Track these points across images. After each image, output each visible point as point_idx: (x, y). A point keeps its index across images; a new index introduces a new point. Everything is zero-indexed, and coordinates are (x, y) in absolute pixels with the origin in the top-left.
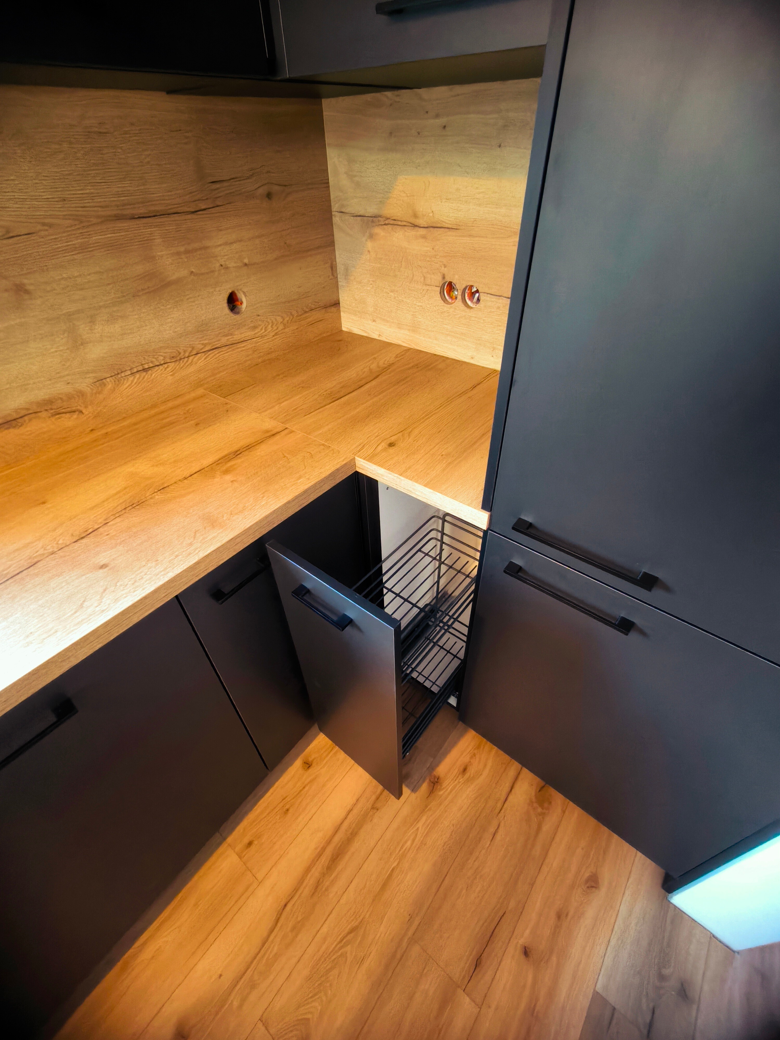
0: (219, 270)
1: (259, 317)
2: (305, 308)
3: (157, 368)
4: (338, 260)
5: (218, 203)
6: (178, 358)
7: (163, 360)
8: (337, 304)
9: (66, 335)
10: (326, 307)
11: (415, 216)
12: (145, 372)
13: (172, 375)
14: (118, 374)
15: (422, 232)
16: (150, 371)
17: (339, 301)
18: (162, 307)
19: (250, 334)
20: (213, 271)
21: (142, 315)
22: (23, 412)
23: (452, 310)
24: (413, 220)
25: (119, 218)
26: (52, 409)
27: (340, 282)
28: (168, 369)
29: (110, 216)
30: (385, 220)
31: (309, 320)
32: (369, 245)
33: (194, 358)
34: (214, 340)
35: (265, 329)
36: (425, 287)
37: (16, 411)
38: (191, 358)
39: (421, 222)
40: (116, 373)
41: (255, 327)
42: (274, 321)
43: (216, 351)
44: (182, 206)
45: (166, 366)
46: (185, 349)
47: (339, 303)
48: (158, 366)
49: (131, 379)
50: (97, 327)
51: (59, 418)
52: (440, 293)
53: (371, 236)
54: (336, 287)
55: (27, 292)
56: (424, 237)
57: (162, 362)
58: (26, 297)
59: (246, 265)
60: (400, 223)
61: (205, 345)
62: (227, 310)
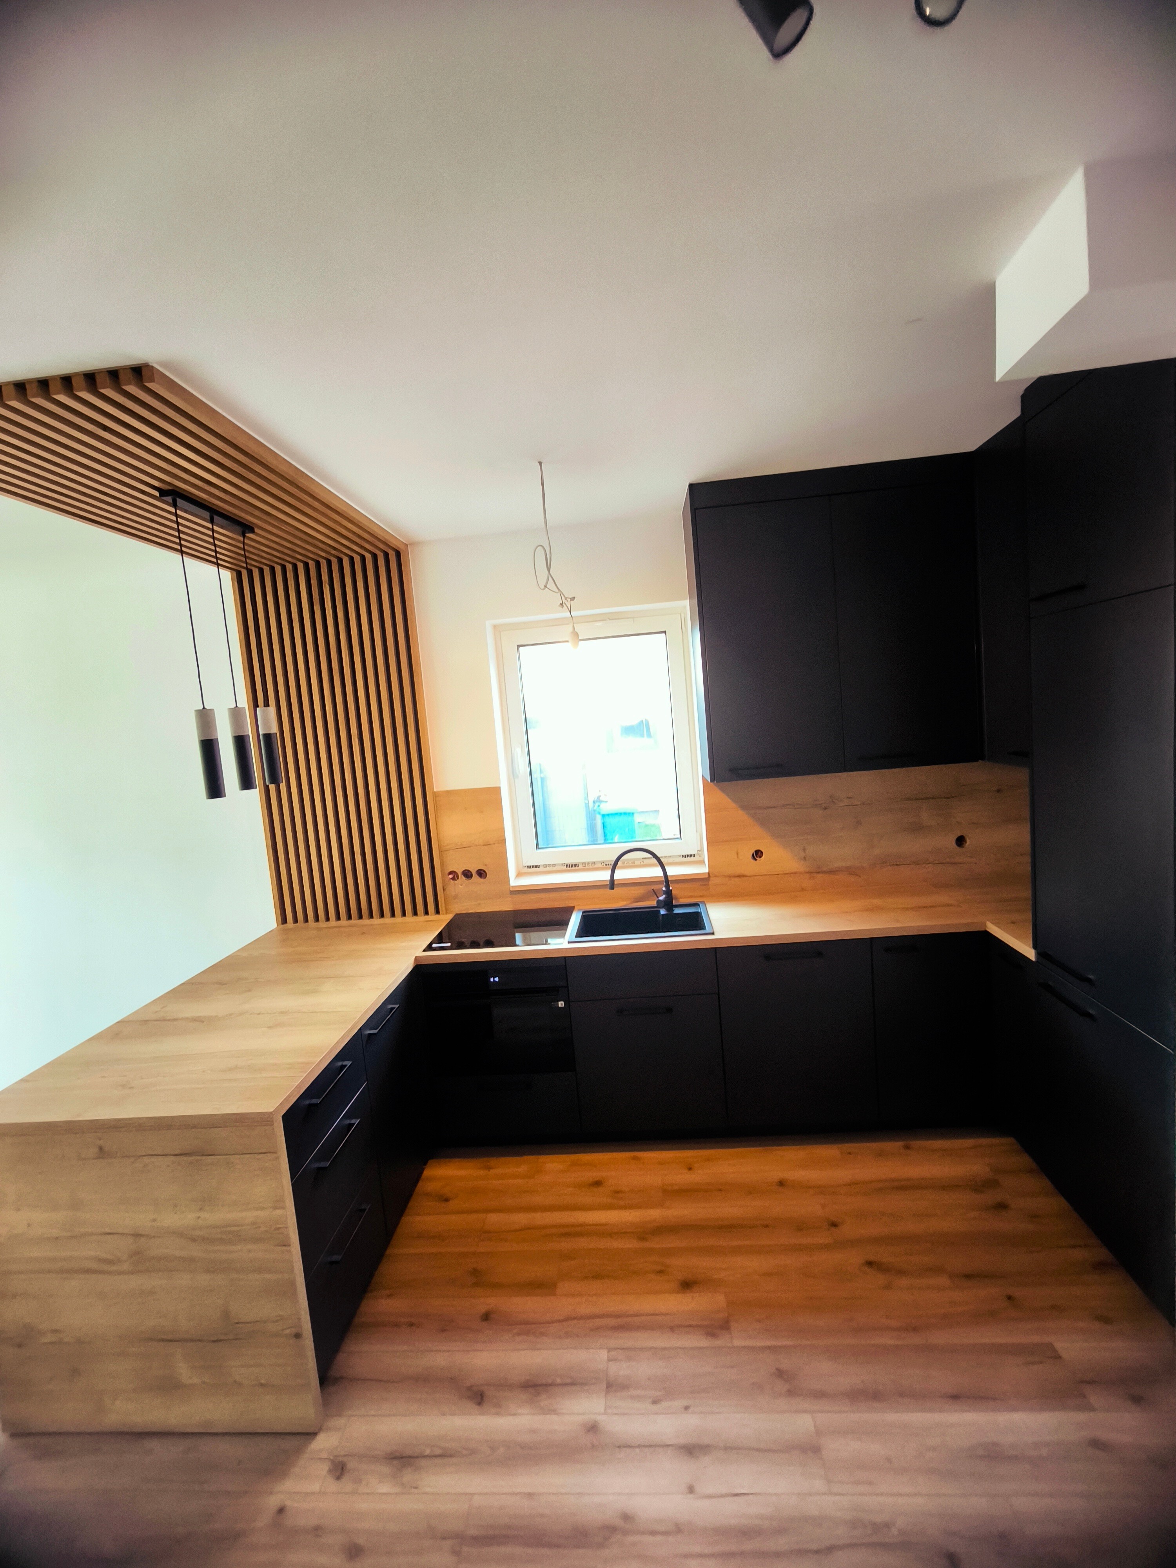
0: (957, 824)
1: (977, 852)
6: (917, 863)
9: (869, 842)
13: (911, 871)
14: (883, 864)
20: (951, 824)
25: (909, 799)
26: (849, 871)
41: (967, 856)
44: (941, 795)
46: (923, 859)
48: (904, 864)
50: (882, 841)
58: (860, 825)
59: (978, 823)
61: (935, 860)
62: (954, 845)
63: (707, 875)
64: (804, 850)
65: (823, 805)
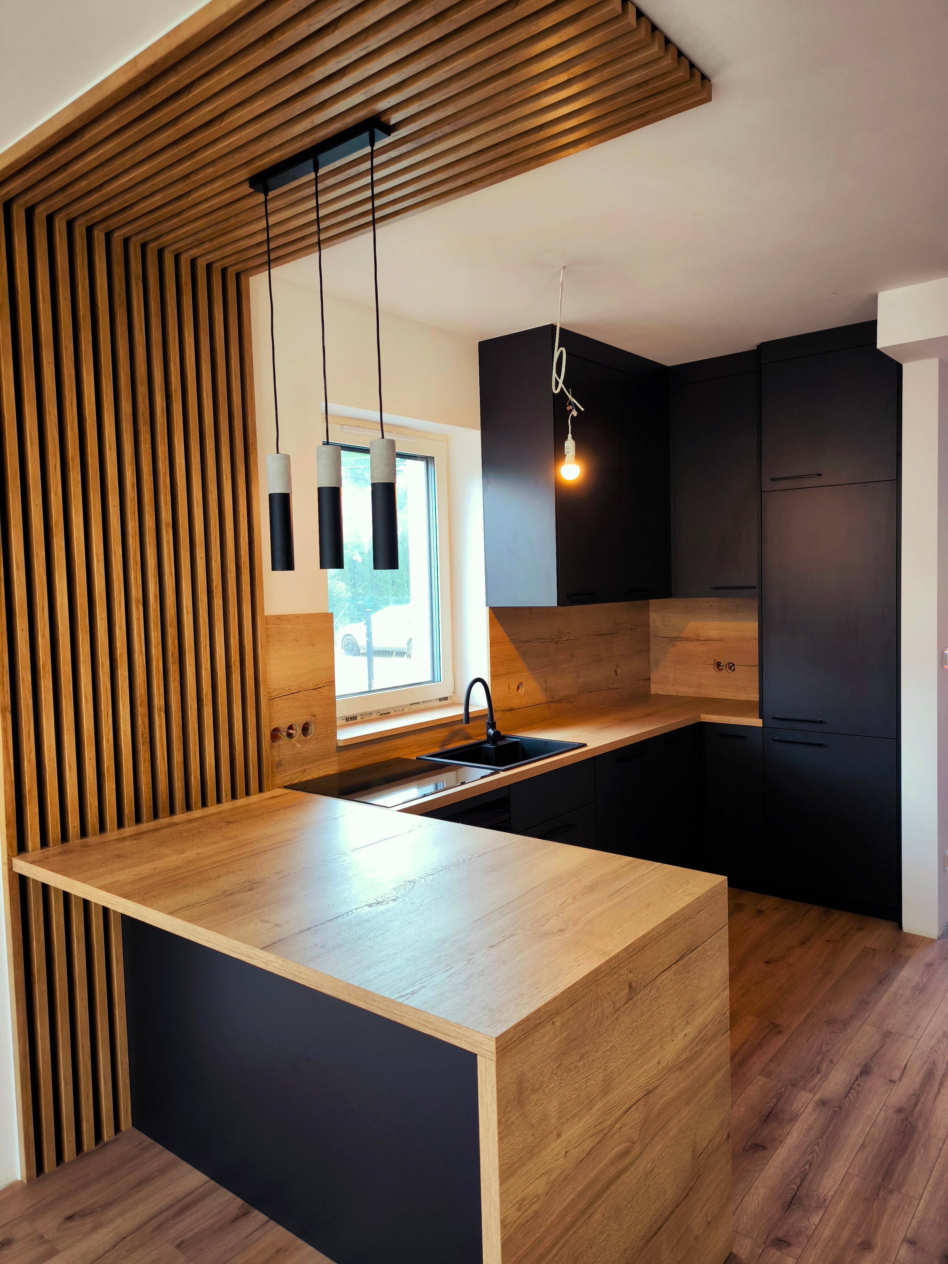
0: (614, 657)
1: (624, 679)
2: (637, 679)
3: (594, 692)
4: (651, 658)
5: (617, 632)
6: (598, 690)
8: (649, 679)
10: (643, 680)
11: (699, 636)
12: (589, 693)
13: (596, 697)
15: (702, 642)
16: (591, 693)
18: (598, 668)
19: (620, 686)
20: (612, 657)
21: (593, 669)
23: (720, 675)
24: (698, 638)
25: (596, 635)
26: (568, 700)
27: (652, 668)
29: (594, 634)
30: (682, 639)
31: (639, 685)
32: (672, 649)
33: (602, 691)
34: (609, 685)
35: (625, 685)
36: (705, 666)
37: (561, 697)
39: (702, 638)
40: (584, 691)
41: (621, 683)
42: (628, 682)
43: (609, 690)
44: (608, 632)
46: (601, 686)
51: (568, 704)
52: (713, 668)
53: (673, 646)
54: (650, 671)
55: (573, 656)
56: (704, 644)
59: (622, 656)
60: (690, 639)
61: (606, 686)
62: (614, 673)
64: (546, 682)
65: (555, 639)
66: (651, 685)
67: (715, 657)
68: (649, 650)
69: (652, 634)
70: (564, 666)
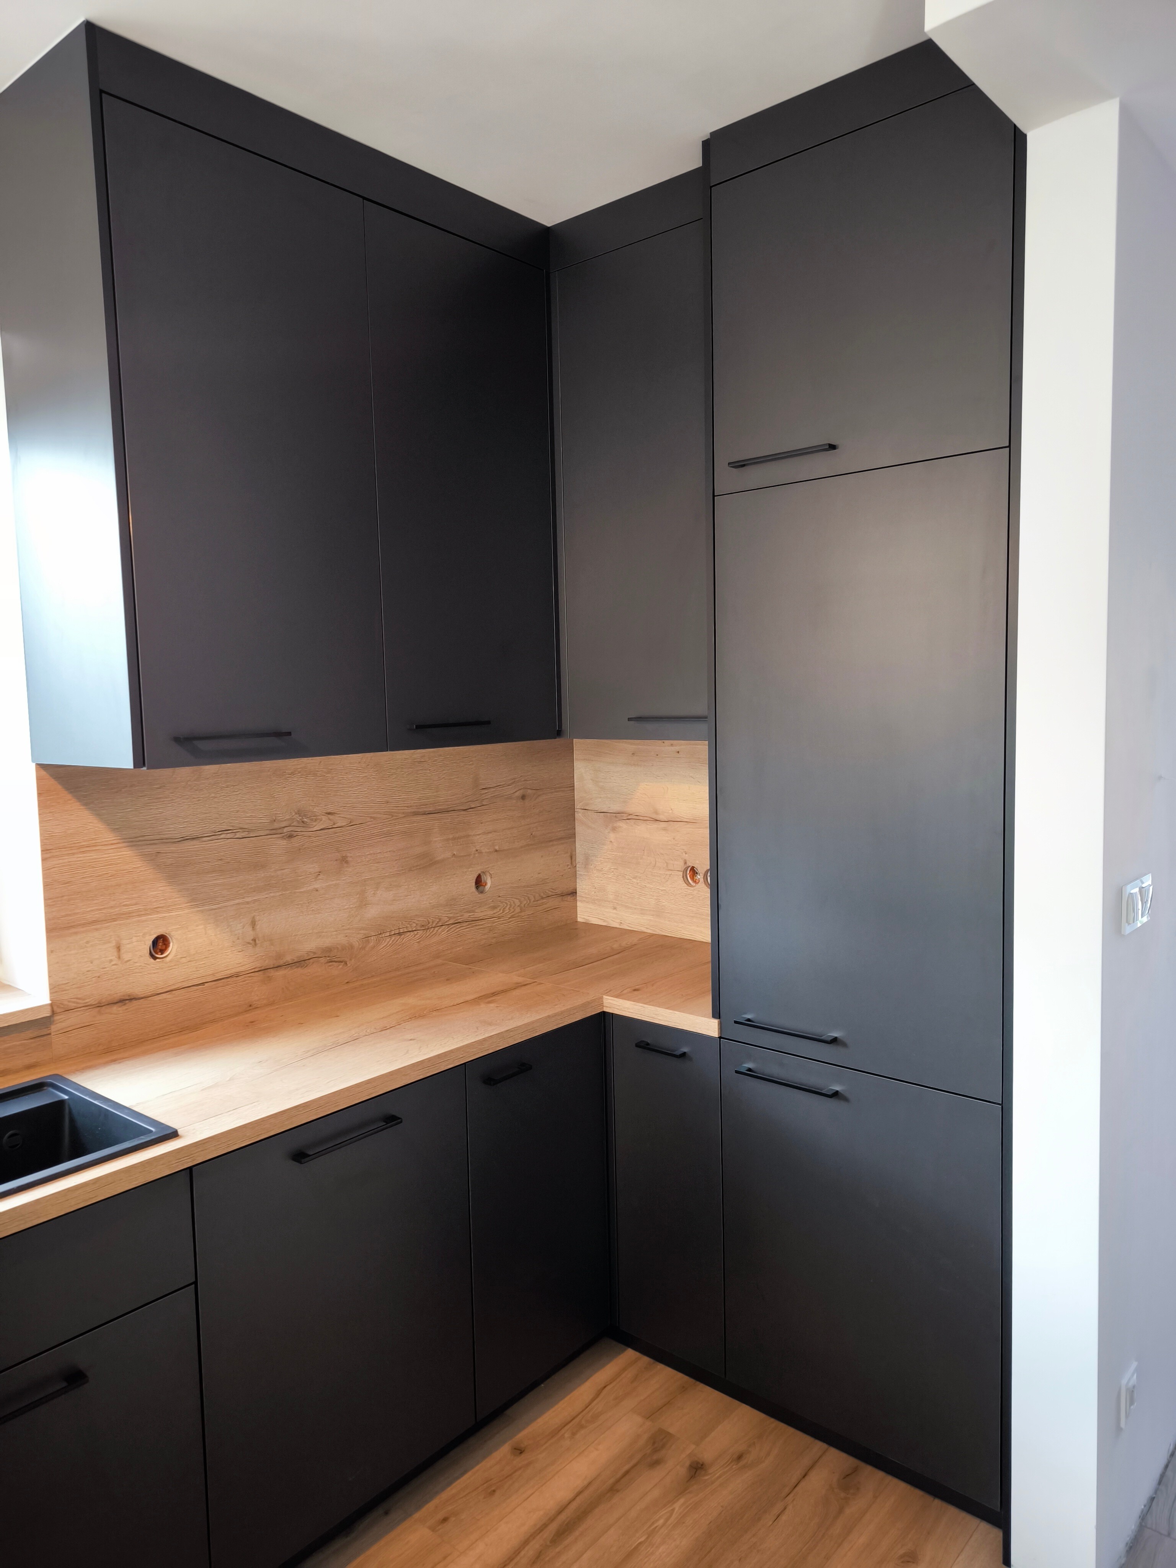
0: (475, 854)
1: (499, 898)
2: (542, 895)
3: (409, 933)
4: (577, 851)
5: (484, 803)
6: (427, 927)
7: (415, 927)
8: (574, 893)
9: (358, 896)
10: (562, 895)
11: (656, 813)
12: (399, 935)
13: (418, 942)
14: (380, 934)
15: (663, 825)
16: (403, 936)
17: (576, 890)
18: (426, 881)
19: (490, 913)
20: (469, 855)
21: (411, 886)
22: (312, 955)
23: (696, 892)
24: (654, 816)
25: (416, 814)
26: (329, 957)
27: (579, 871)
28: (417, 936)
29: (411, 813)
30: (628, 816)
31: (545, 906)
32: (612, 836)
33: (439, 929)
34: (458, 915)
35: (503, 910)
36: (669, 873)
37: (308, 953)
38: (436, 929)
39: (661, 817)
40: (380, 933)
41: (494, 908)
42: (512, 904)
43: (459, 925)
44: (457, 806)
45: (416, 932)
46: (434, 919)
47: (576, 893)
48: (410, 931)
49: (388, 940)
50: (378, 892)
51: (330, 966)
52: (683, 877)
53: (614, 829)
54: (574, 875)
55: (347, 862)
56: (665, 829)
57: (414, 929)
58: (345, 865)
59: (496, 851)
60: (641, 818)
61: (450, 918)
62: (474, 889)
63: (49, 1009)
64: (253, 924)
65: (285, 830)
66: (579, 904)
67: (686, 857)
68: (573, 836)
69: (578, 806)
70: (316, 886)
